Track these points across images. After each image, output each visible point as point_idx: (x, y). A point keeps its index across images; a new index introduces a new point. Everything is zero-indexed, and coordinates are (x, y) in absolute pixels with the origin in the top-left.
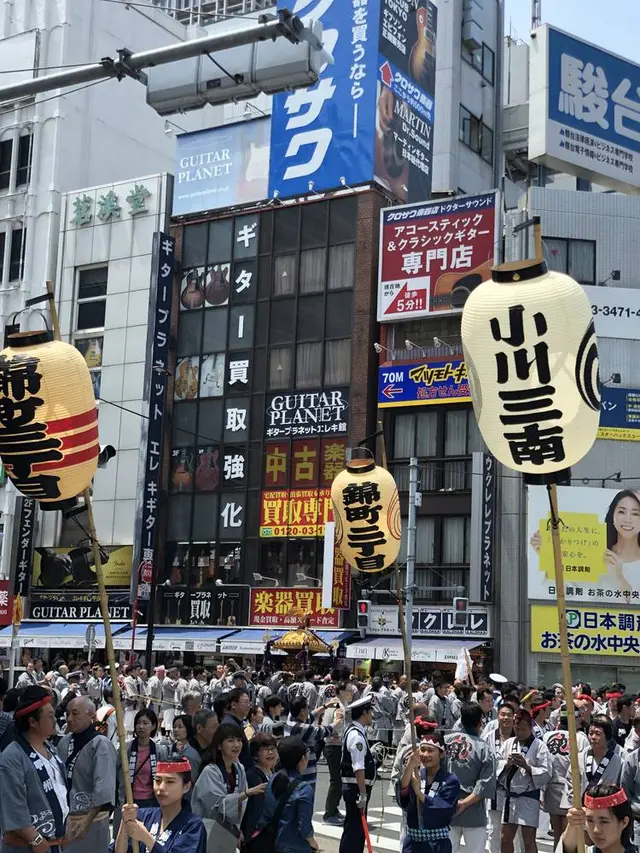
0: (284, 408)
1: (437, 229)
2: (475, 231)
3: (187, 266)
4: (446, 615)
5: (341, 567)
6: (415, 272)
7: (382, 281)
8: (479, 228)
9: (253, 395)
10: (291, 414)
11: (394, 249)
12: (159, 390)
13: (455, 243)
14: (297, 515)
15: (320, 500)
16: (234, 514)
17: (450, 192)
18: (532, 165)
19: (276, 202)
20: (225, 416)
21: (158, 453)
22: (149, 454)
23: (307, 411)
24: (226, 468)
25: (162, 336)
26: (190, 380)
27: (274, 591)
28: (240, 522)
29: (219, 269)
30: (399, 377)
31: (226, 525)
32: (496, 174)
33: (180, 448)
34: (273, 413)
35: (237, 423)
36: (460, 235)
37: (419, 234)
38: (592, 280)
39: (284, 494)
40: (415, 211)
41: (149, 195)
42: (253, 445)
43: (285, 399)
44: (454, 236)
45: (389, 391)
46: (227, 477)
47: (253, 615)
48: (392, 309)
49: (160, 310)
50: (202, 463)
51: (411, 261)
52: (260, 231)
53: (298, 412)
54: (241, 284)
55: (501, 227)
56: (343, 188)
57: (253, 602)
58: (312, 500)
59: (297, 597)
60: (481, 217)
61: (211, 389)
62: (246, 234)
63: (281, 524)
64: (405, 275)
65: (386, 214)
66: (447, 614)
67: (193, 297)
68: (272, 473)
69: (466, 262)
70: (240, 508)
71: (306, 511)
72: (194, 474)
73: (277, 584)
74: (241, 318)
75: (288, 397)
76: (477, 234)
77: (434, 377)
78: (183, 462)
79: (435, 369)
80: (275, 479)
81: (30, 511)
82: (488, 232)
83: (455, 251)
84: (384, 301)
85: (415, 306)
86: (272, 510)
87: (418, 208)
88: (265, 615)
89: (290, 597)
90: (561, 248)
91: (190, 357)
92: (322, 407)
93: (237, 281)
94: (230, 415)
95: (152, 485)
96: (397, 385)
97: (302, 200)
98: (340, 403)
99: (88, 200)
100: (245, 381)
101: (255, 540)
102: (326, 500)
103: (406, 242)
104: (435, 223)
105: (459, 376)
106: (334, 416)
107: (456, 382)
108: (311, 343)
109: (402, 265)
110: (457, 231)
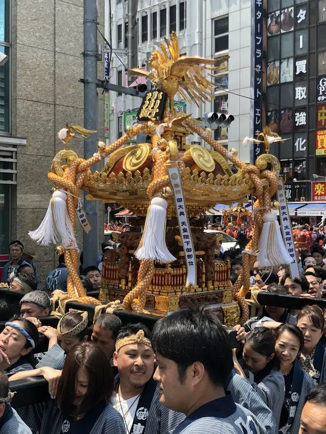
3: (271, 11)
9: (309, 79)
12: (259, 81)
16: (301, 144)
20: (294, 91)
21: (260, 115)
22: (255, 116)
24: (297, 120)
25: (259, 52)
26: (275, 74)
28: (305, 148)
29: (288, 10)
31: (297, 150)
33: (271, 111)
34: (321, 88)
35: (301, 95)
42: (310, 106)
46: (297, 125)
47: (314, 196)
49: (257, 38)
50: (283, 118)
54: (300, 18)
57: (314, 189)
61: (286, 78)
67: (274, 28)
68: (321, 120)
70: (305, 141)
72: (279, 124)
74: (301, 37)
78: (273, 118)
80: (323, 124)
86: (322, 141)
88: (320, 196)
91: (274, 61)
93: (298, 17)
94: (297, 91)
95: (258, 131)
100: (304, 71)
101: (313, 157)
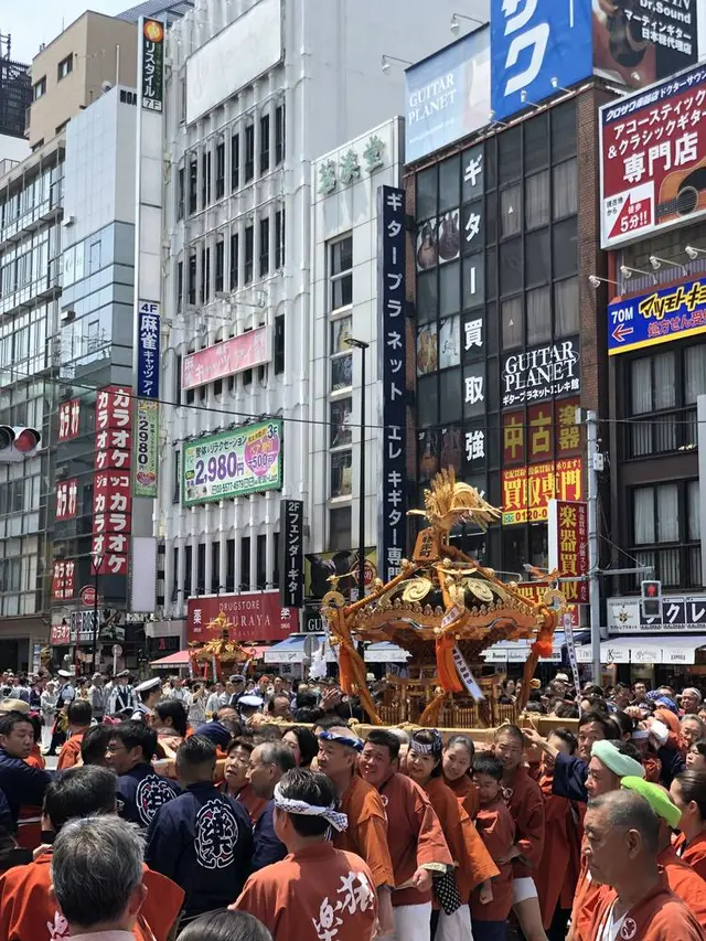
0: (518, 370)
1: (658, 119)
2: (699, 113)
3: (423, 219)
4: (689, 605)
5: (572, 553)
6: (638, 179)
8: (703, 108)
9: (488, 358)
10: (525, 376)
11: (615, 155)
12: (395, 367)
13: (678, 133)
14: (536, 494)
15: (558, 475)
20: (463, 387)
21: (398, 438)
22: (386, 441)
23: (540, 370)
24: (468, 448)
25: (395, 304)
26: (430, 350)
29: (450, 217)
30: (628, 314)
33: (425, 430)
34: (507, 377)
35: (475, 394)
36: (683, 121)
37: (640, 129)
39: (522, 472)
40: (635, 102)
41: (384, 146)
42: (492, 419)
43: (518, 359)
44: (677, 124)
45: (619, 333)
46: (469, 458)
48: (616, 230)
49: (390, 275)
50: (446, 445)
51: (634, 167)
52: (485, 163)
53: (531, 374)
54: (470, 230)
56: (560, 93)
58: (550, 475)
59: (538, 593)
60: (704, 93)
61: (449, 358)
62: (473, 170)
63: (522, 508)
64: (627, 185)
65: (605, 112)
66: (691, 604)
67: (428, 254)
68: (510, 447)
69: (690, 154)
70: (483, 493)
71: (545, 490)
72: (439, 458)
73: (521, 578)
74: (473, 270)
75: (520, 356)
76: (700, 116)
77: (665, 307)
78: (429, 445)
79: (665, 298)
80: (514, 455)
81: (297, 516)
84: (608, 222)
85: (639, 221)
86: (512, 492)
87: (636, 98)
89: (531, 593)
91: (429, 323)
92: (554, 362)
93: (467, 228)
94: (468, 386)
95: (394, 475)
96: (628, 323)
98: (571, 356)
99: (331, 165)
100: (479, 344)
101: (497, 529)
102: (563, 474)
103: (626, 143)
104: (656, 112)
105: (692, 301)
106: (566, 372)
107: (689, 310)
108: (539, 288)
109: (624, 173)
110: (679, 117)
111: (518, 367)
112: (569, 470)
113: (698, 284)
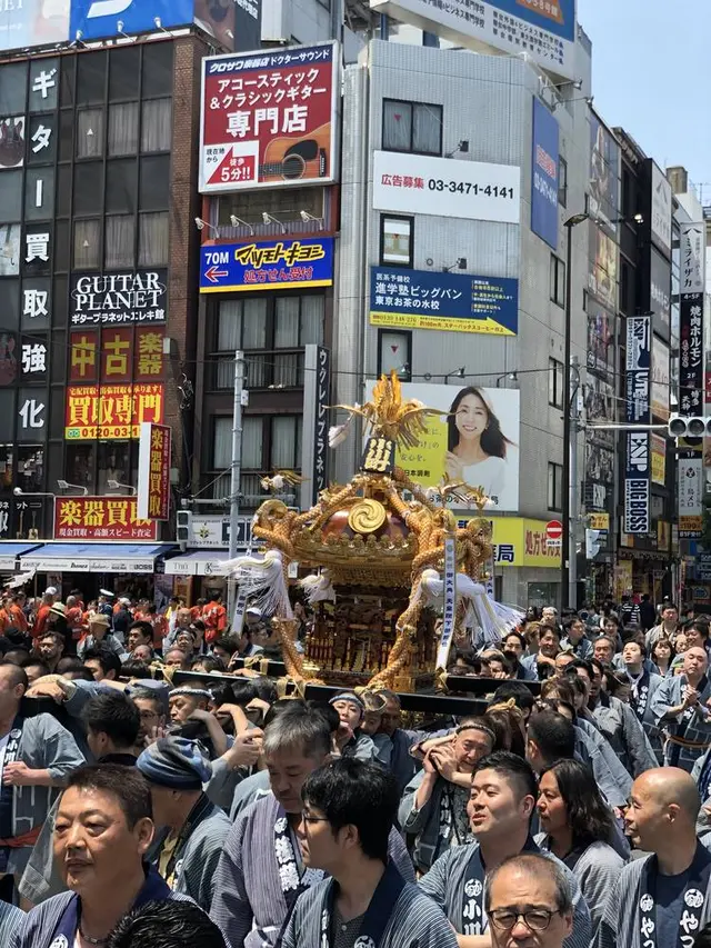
0: (92, 290)
1: (267, 85)
2: (310, 89)
5: (157, 472)
6: (242, 135)
7: (204, 144)
8: (314, 85)
9: (55, 274)
10: (100, 298)
11: (217, 106)
13: (287, 102)
14: (108, 414)
15: (135, 397)
16: (34, 412)
17: (282, 40)
18: (373, 13)
19: (79, 44)
20: (22, 298)
23: (119, 295)
24: (25, 359)
27: (82, 500)
28: (41, 423)
29: (12, 122)
30: (224, 258)
31: (25, 425)
32: (334, 23)
34: (79, 296)
35: (37, 308)
36: (293, 93)
37: (246, 89)
38: (438, 151)
39: (92, 391)
40: (242, 62)
42: (56, 332)
43: (92, 280)
44: (286, 93)
45: (213, 274)
46: (26, 370)
47: (58, 527)
48: (216, 178)
51: (238, 122)
52: (60, 78)
53: (108, 296)
54: (38, 142)
55: (339, 85)
56: (158, 30)
57: (58, 512)
58: (126, 397)
59: (109, 507)
60: (316, 72)
61: (4, 266)
62: (44, 82)
63: (91, 424)
64: (230, 138)
65: (209, 63)
68: (79, 365)
69: (299, 125)
70: (41, 406)
71: (118, 410)
73: (86, 492)
74: (39, 183)
75: (96, 279)
76: (312, 92)
77: (263, 259)
79: (264, 250)
80: (82, 373)
82: (324, 90)
83: (287, 111)
84: (207, 169)
85: (241, 175)
86: (79, 409)
87: (245, 58)
88: (72, 527)
89: (101, 507)
90: (405, 113)
92: (136, 290)
93: (34, 139)
94: (28, 298)
96: (222, 267)
97: (110, 43)
98: (157, 287)
100: (45, 258)
101: (59, 443)
102: (141, 397)
103: (231, 98)
104: (265, 77)
105: (291, 257)
106: (151, 301)
107: (288, 265)
108: (122, 215)
109: (227, 126)
110: (289, 88)
111: (92, 288)
112: (149, 394)
113: (298, 243)
